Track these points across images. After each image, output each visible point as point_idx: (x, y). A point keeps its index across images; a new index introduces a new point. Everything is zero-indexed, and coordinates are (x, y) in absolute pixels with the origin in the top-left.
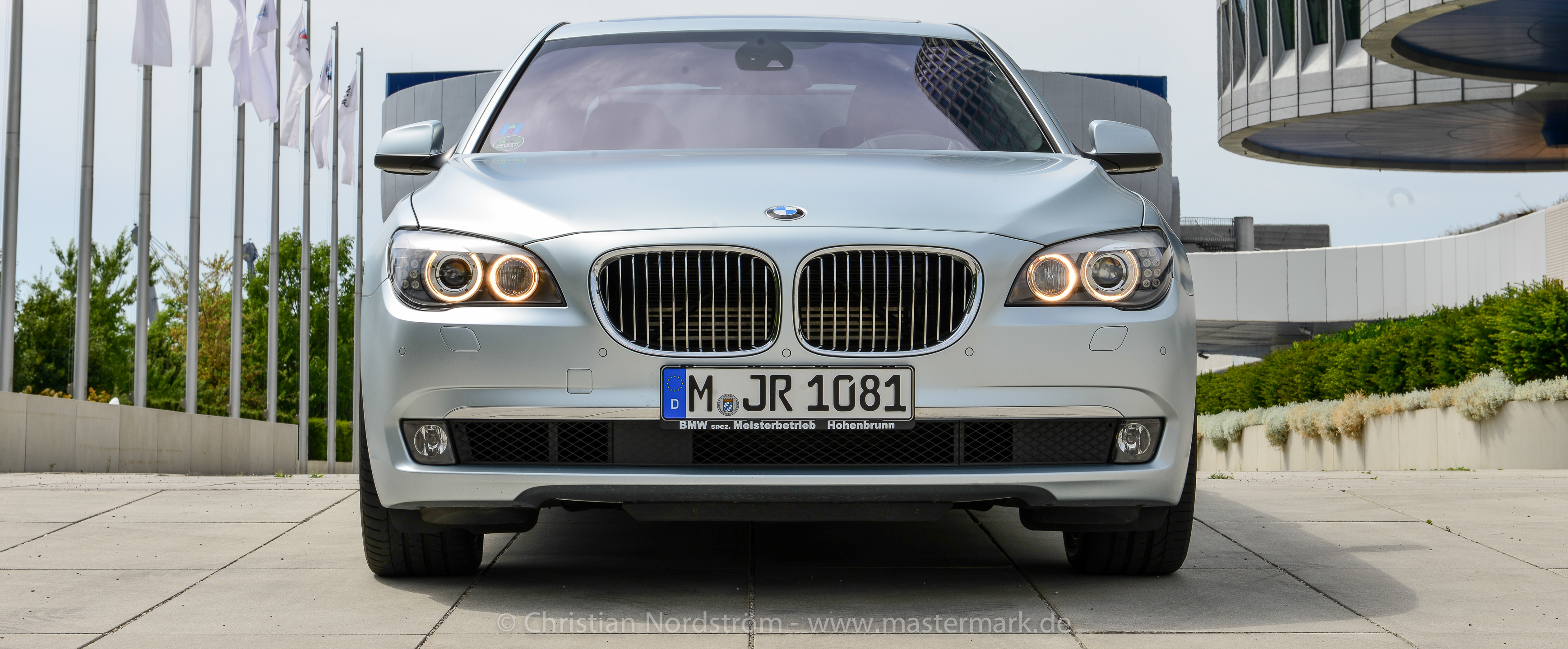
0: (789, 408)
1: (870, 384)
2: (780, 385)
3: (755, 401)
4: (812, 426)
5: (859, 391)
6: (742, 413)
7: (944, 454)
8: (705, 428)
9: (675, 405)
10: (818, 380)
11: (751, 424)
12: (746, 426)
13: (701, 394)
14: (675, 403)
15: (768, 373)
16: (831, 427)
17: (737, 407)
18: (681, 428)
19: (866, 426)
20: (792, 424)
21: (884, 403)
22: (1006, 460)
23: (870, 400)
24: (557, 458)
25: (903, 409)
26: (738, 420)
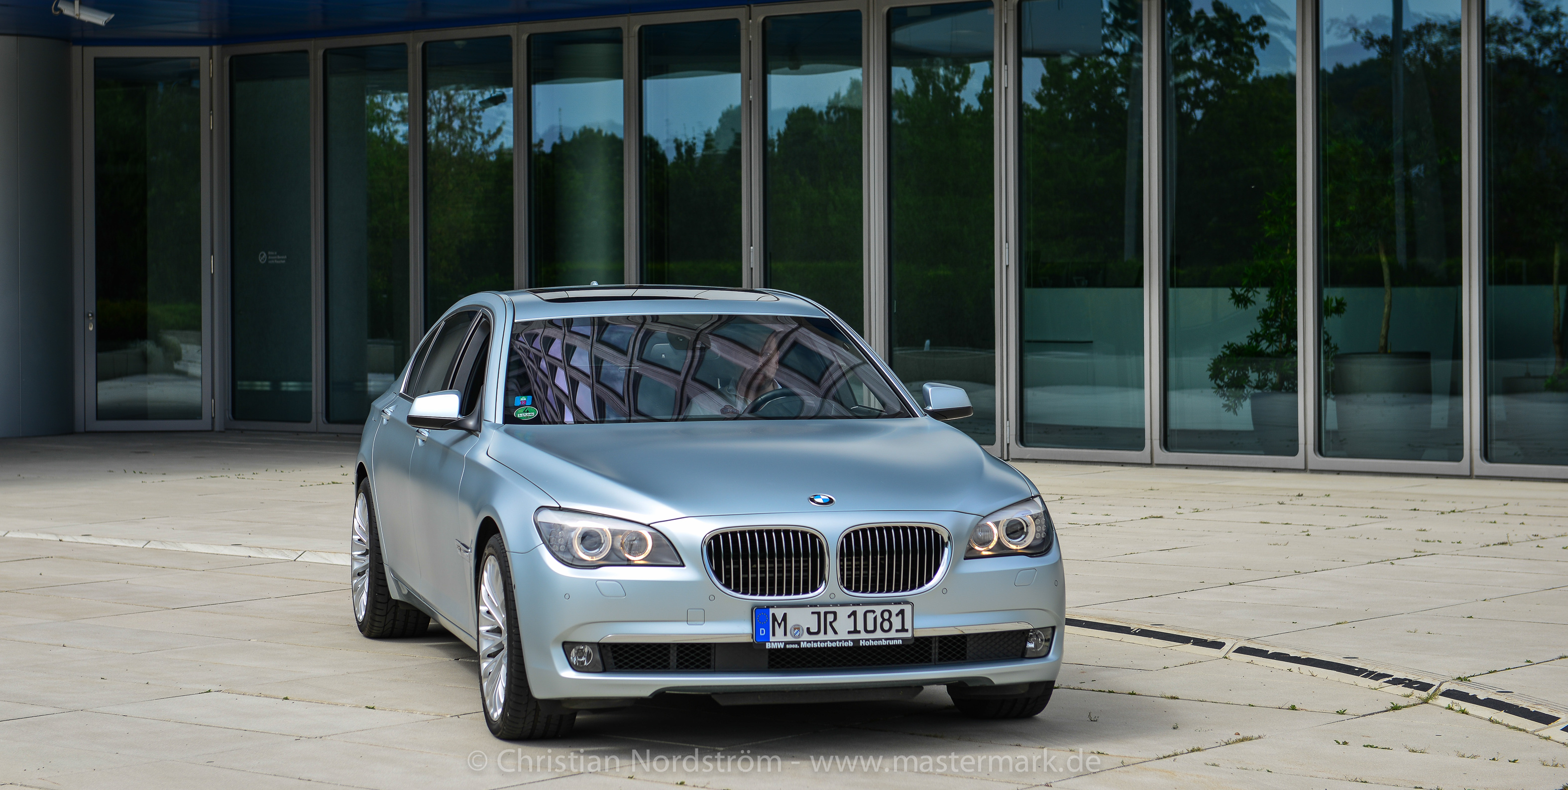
0: (836, 633)
1: (886, 615)
2: (830, 618)
3: (814, 629)
4: (851, 644)
5: (879, 620)
6: (806, 637)
7: (926, 657)
8: (782, 647)
9: (763, 632)
10: (854, 613)
11: (812, 644)
12: (809, 645)
13: (779, 625)
14: (763, 631)
15: (822, 610)
16: (863, 644)
17: (803, 633)
18: (767, 647)
19: (884, 643)
20: (838, 642)
21: (894, 628)
22: (963, 660)
23: (886, 626)
24: (675, 667)
25: (907, 631)
26: (804, 641)
